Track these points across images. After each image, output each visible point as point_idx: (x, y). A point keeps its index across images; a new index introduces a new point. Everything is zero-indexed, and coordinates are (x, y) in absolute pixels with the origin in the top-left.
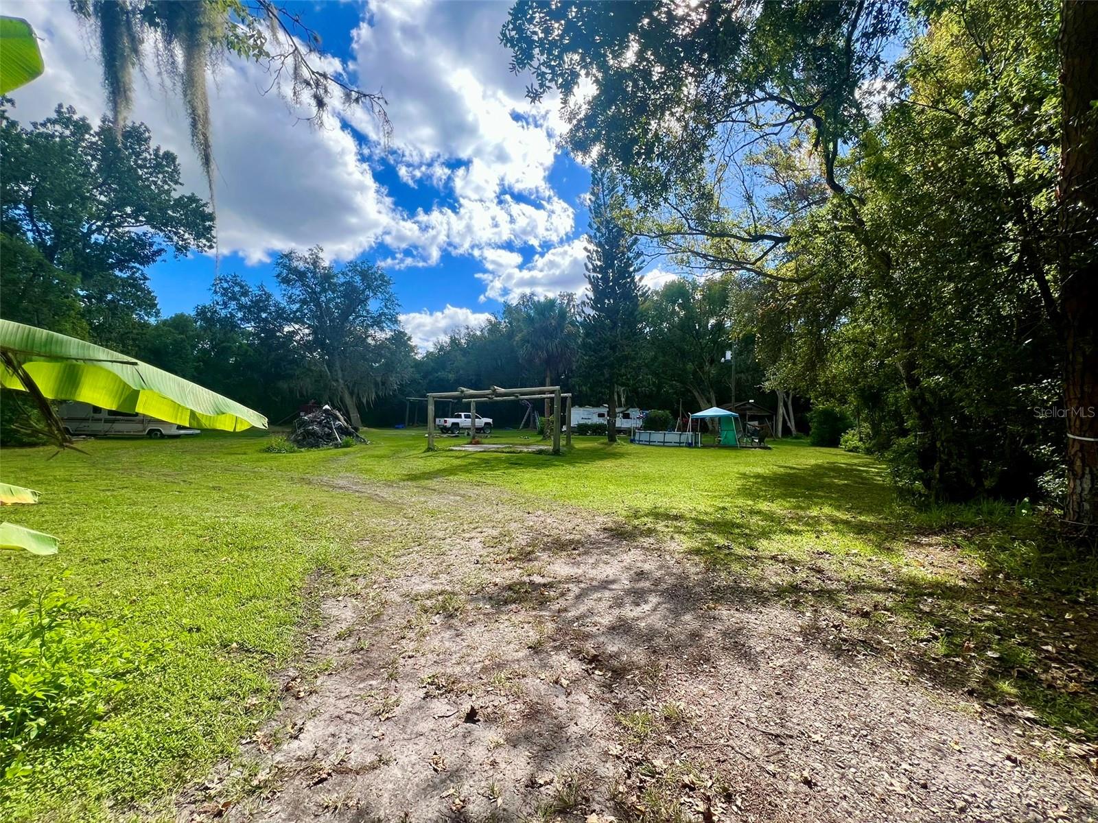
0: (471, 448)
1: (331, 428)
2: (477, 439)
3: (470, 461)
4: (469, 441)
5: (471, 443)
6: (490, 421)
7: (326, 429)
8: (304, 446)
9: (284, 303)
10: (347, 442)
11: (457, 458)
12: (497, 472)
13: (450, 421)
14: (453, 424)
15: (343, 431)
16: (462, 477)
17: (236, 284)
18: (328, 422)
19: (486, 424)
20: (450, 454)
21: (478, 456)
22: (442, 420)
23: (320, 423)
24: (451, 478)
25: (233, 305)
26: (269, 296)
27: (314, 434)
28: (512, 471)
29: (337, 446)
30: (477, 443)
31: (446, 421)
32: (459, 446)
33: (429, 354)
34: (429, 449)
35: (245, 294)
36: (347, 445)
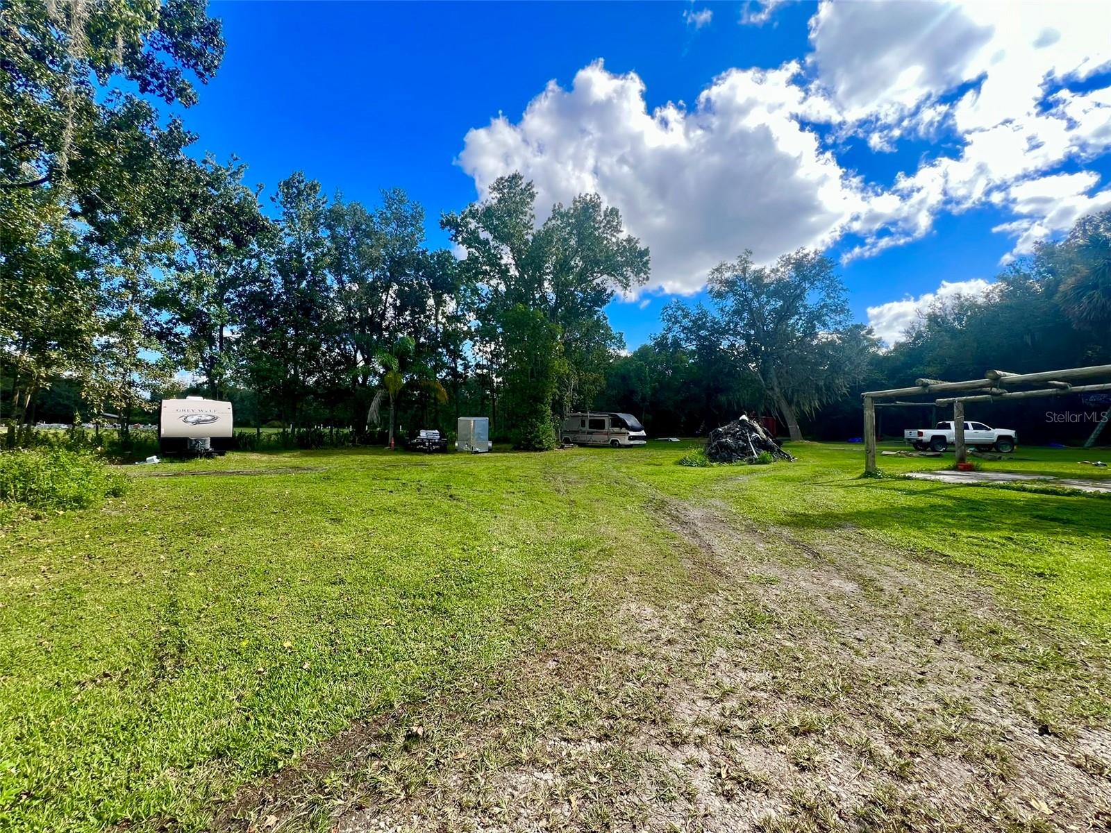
0: (949, 478)
1: (746, 441)
2: (969, 462)
3: (938, 501)
4: (951, 463)
5: (955, 468)
6: (1010, 433)
7: (741, 442)
8: (716, 460)
9: (718, 317)
10: (764, 458)
11: (911, 493)
12: (988, 535)
13: (928, 434)
14: (934, 437)
15: (761, 445)
16: (895, 534)
17: (679, 308)
18: (743, 434)
19: (1000, 437)
20: (900, 484)
21: (957, 493)
22: (915, 432)
23: (734, 435)
24: (870, 532)
25: (676, 328)
26: (705, 314)
27: (726, 447)
28: (1031, 536)
29: (751, 462)
30: (970, 468)
31: (920, 434)
32: (930, 471)
33: (899, 346)
34: (869, 474)
35: (685, 316)
36: (763, 461)
